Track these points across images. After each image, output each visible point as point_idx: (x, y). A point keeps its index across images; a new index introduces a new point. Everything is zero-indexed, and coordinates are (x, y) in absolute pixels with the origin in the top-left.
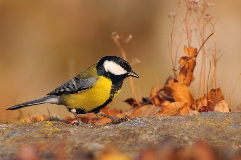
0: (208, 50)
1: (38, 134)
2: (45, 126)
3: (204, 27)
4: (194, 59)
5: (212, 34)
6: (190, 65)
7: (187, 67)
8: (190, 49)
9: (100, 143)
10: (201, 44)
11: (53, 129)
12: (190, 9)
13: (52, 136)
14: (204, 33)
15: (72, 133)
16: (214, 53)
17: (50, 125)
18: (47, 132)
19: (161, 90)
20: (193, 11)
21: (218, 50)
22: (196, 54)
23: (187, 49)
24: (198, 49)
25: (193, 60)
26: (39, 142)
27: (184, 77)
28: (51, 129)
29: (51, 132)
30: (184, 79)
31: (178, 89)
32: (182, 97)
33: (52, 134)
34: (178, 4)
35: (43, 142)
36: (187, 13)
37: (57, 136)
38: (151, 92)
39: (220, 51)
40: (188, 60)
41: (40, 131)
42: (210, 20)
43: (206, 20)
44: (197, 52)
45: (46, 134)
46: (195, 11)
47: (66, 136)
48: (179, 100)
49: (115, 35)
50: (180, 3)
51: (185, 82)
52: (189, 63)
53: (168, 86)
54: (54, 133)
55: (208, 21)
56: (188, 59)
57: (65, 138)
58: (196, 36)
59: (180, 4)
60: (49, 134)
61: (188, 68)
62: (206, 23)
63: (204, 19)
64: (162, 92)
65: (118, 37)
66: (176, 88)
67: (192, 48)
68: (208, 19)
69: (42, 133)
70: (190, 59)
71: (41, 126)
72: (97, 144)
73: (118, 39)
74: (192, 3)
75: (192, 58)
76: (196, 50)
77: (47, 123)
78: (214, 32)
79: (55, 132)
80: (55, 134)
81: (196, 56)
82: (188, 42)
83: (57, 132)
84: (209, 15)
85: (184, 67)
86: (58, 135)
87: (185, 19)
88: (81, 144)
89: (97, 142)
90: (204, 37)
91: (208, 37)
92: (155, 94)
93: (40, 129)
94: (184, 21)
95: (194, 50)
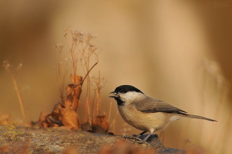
0: (93, 78)
1: (1, 137)
2: (8, 129)
3: (89, 57)
4: (80, 86)
5: (96, 64)
6: (76, 92)
7: (73, 93)
8: (76, 77)
9: (60, 146)
10: (86, 73)
11: (16, 132)
12: (75, 40)
13: (15, 139)
14: (89, 62)
15: (34, 136)
16: (98, 81)
17: (13, 128)
18: (10, 135)
19: (49, 115)
20: (78, 42)
21: (101, 78)
22: (81, 82)
23: (74, 77)
24: (84, 77)
25: (79, 88)
26: (3, 144)
27: (70, 104)
28: (14, 132)
29: (14, 135)
30: (71, 106)
31: (67, 114)
32: (70, 122)
33: (15, 137)
34: (65, 36)
35: (6, 144)
36: (73, 45)
37: (19, 138)
38: (40, 117)
39: (103, 79)
40: (74, 88)
41: (4, 134)
42: (94, 50)
43: (90, 50)
44: (83, 80)
45: (10, 137)
46: (80, 41)
47: (29, 138)
48: (68, 124)
49: (6, 64)
50: (66, 34)
51: (71, 108)
52: (75, 91)
53: (55, 111)
54: (16, 136)
55: (92, 52)
56: (74, 86)
57: (27, 141)
58: (81, 65)
59: (66, 36)
60: (12, 137)
61: (74, 95)
62: (90, 53)
63: (89, 49)
64: (51, 117)
65: (8, 65)
66: (65, 113)
67: (78, 76)
68: (92, 50)
69: (5, 136)
70: (76, 87)
71: (4, 129)
72: (58, 146)
73: (9, 67)
74: (78, 35)
75: (77, 86)
76: (81, 78)
77: (10, 127)
78: (98, 62)
79: (18, 135)
80: (18, 137)
81: (81, 84)
82: (74, 71)
83: (20, 135)
84: (93, 46)
85: (71, 94)
86: (21, 138)
87: (72, 50)
88: (42, 146)
89: (57, 144)
90: (88, 67)
91: (92, 66)
92: (43, 119)
93: (4, 133)
94: (70, 51)
95: (79, 78)
